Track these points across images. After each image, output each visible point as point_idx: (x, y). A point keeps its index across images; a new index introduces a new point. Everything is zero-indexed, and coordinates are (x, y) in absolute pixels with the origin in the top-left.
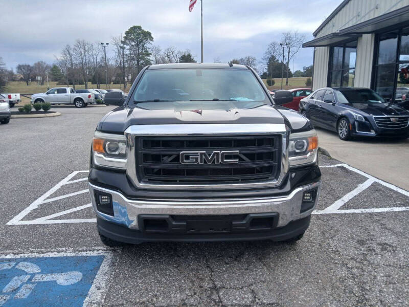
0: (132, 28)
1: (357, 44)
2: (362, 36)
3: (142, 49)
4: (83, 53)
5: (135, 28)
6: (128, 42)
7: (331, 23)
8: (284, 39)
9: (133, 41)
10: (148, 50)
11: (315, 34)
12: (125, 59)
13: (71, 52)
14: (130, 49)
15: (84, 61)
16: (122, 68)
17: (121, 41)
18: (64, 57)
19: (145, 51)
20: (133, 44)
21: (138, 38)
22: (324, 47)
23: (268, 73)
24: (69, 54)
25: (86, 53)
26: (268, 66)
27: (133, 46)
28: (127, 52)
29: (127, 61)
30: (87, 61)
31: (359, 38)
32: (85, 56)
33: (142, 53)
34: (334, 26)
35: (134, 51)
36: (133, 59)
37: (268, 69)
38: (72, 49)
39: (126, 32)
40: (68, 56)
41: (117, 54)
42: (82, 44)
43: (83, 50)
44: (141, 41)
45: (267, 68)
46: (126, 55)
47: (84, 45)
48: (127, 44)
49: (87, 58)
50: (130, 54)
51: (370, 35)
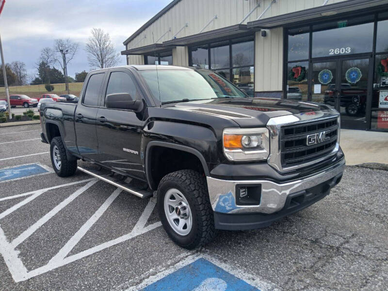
1: (172, 53)
2: (176, 48)
7: (142, 35)
8: (57, 46)
11: (126, 43)
22: (137, 56)
23: (40, 78)
26: (39, 72)
31: (173, 50)
34: (145, 37)
37: (40, 75)
45: (39, 73)
51: (183, 47)
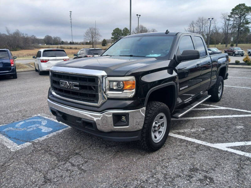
0: (237, 6)
3: (244, 20)
4: (201, 25)
5: (240, 5)
6: (233, 16)
9: (237, 15)
10: (248, 20)
12: (229, 28)
13: (194, 25)
14: (234, 20)
15: (201, 30)
16: (226, 34)
17: (228, 16)
18: (190, 29)
19: (245, 21)
20: (237, 16)
21: (241, 12)
24: (193, 26)
25: (203, 26)
27: (236, 18)
28: (231, 23)
29: (230, 29)
30: (203, 30)
32: (202, 27)
33: (243, 23)
35: (237, 21)
36: (235, 27)
38: (195, 24)
39: (233, 9)
40: (192, 27)
41: (224, 25)
42: (201, 20)
43: (201, 24)
44: (244, 14)
46: (231, 25)
47: (203, 21)
48: (232, 17)
49: (204, 28)
50: (234, 24)
